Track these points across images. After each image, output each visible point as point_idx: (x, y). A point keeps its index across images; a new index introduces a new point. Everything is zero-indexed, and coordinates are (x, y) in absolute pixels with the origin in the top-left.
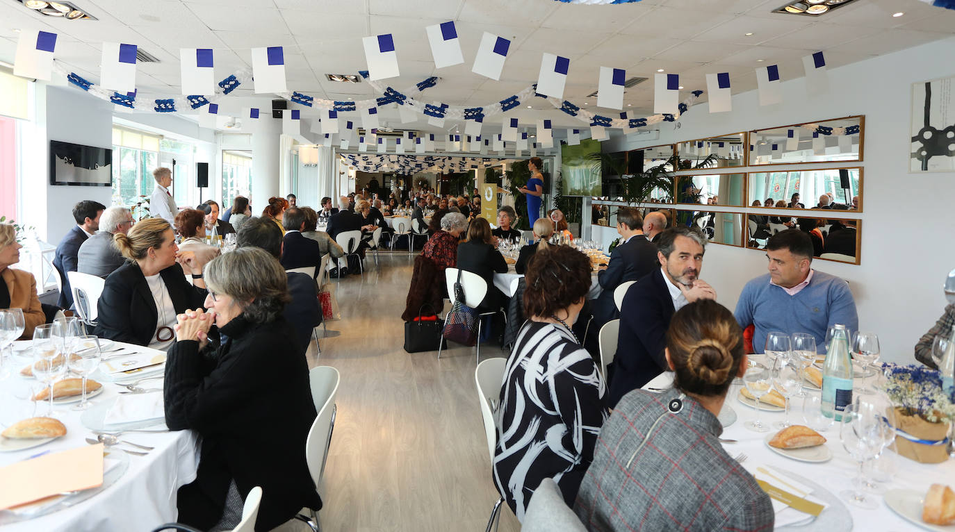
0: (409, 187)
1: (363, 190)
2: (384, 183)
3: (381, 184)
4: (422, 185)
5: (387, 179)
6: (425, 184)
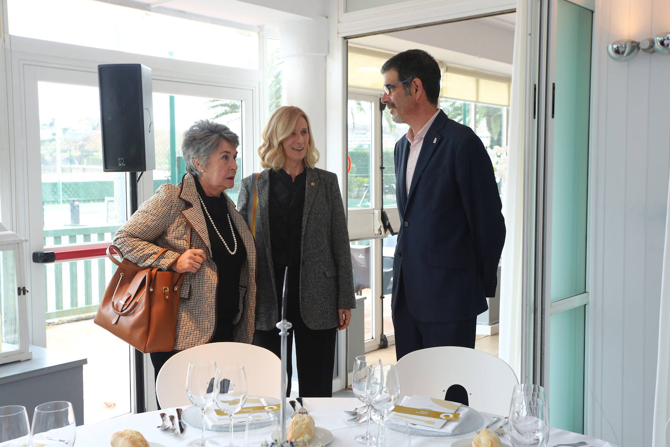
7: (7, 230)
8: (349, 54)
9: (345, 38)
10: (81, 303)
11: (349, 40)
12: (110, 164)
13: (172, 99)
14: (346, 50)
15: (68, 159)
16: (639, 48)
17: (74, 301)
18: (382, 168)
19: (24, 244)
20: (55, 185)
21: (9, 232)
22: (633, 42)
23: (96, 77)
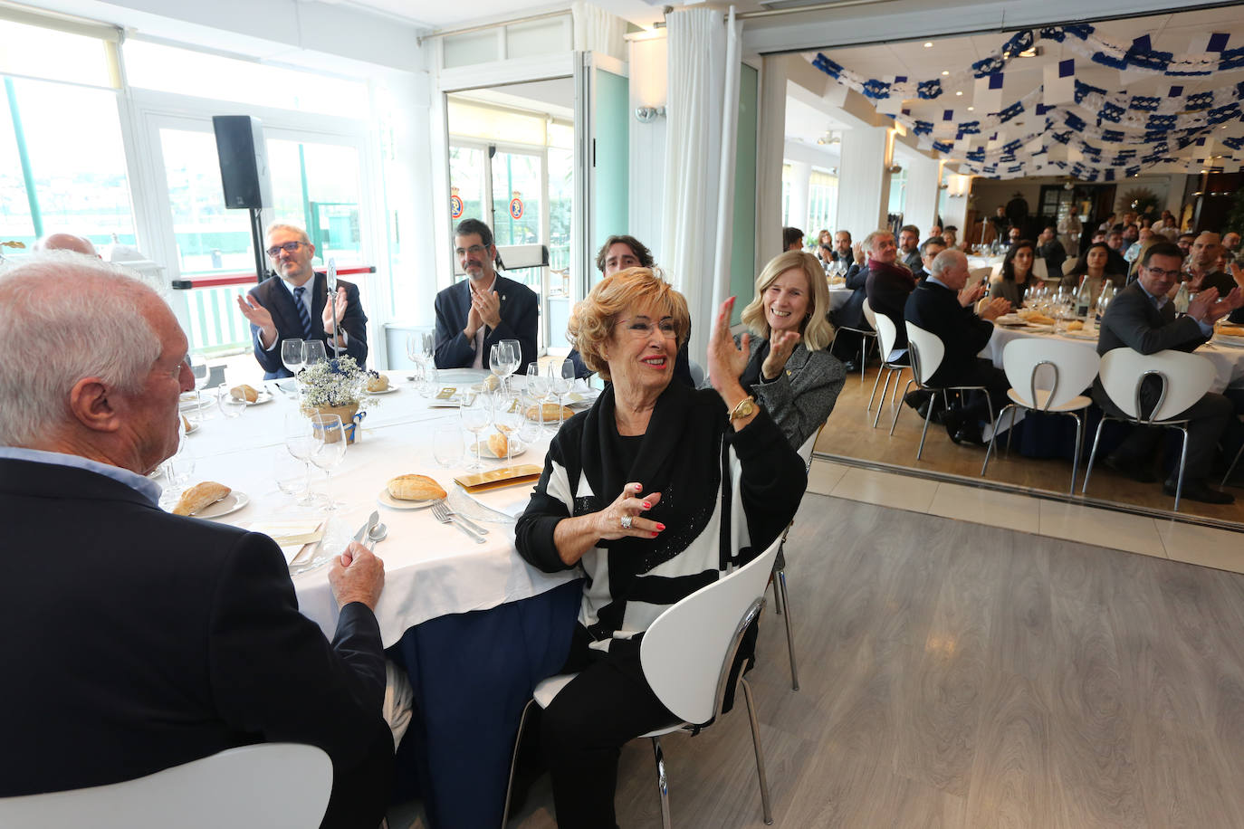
0: (1102, 212)
1: (985, 222)
2: (1042, 203)
3: (1033, 209)
4: (1140, 209)
5: (1051, 197)
6: (1149, 207)
7: (145, 259)
8: (449, 104)
9: (445, 92)
10: (226, 340)
11: (449, 95)
12: (231, 202)
13: (301, 147)
14: (446, 99)
15: (206, 209)
16: (657, 114)
17: (220, 339)
18: (493, 211)
19: (163, 271)
20: (192, 236)
21: (148, 261)
22: (652, 108)
23: (211, 125)
